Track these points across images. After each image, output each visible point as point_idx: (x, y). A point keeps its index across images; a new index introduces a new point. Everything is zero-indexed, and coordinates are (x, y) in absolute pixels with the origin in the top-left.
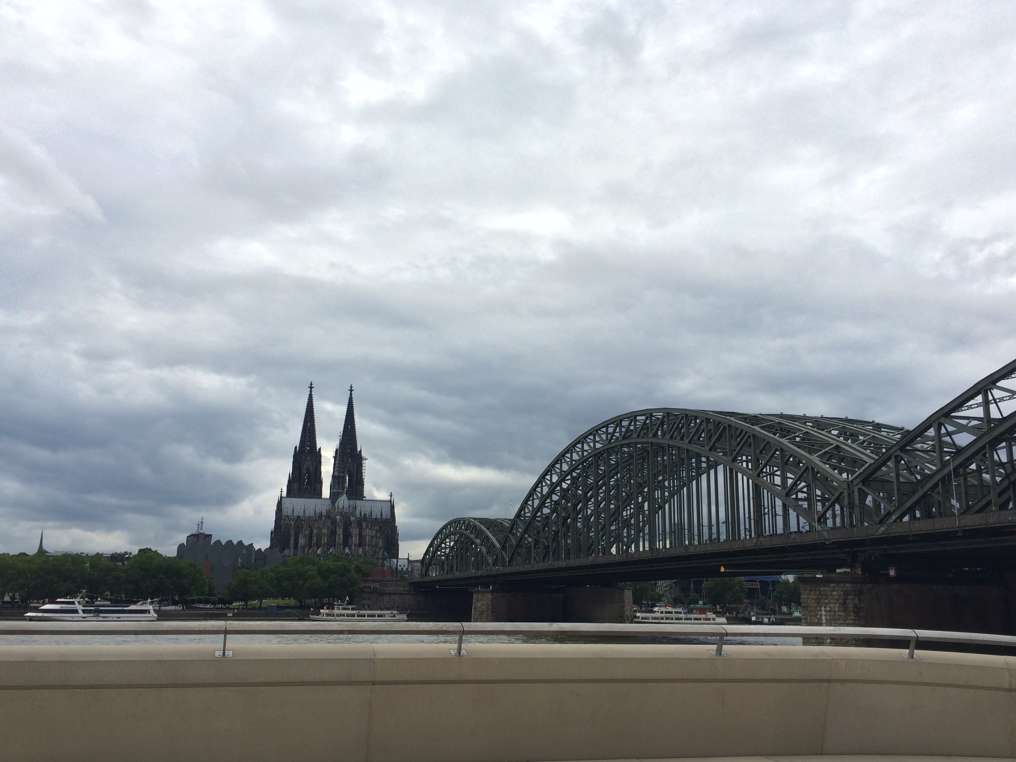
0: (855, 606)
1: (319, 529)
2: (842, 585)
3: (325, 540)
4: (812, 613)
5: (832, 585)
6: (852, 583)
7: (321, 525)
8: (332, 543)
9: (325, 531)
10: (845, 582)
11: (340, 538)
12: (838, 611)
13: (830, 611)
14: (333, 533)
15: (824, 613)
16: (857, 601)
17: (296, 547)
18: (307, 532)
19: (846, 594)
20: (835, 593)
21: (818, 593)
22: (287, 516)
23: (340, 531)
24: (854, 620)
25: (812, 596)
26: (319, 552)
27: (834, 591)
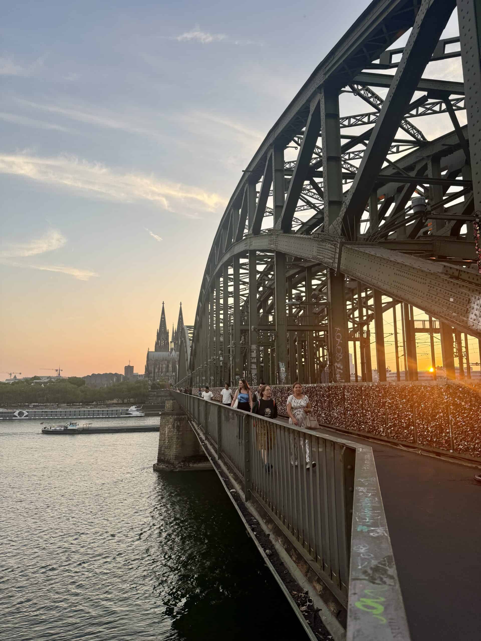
0: (178, 426)
1: (162, 365)
2: (174, 416)
3: (164, 370)
4: (163, 429)
5: (170, 416)
6: (176, 415)
7: (163, 363)
8: (167, 371)
9: (164, 366)
10: (175, 415)
11: (170, 369)
12: (172, 428)
13: (169, 428)
14: (168, 366)
15: (167, 429)
16: (179, 424)
17: (154, 373)
18: (158, 366)
19: (175, 420)
20: (171, 420)
21: (166, 419)
22: (151, 360)
23: (170, 366)
24: (176, 432)
25: (164, 421)
26: (162, 375)
27: (171, 419)
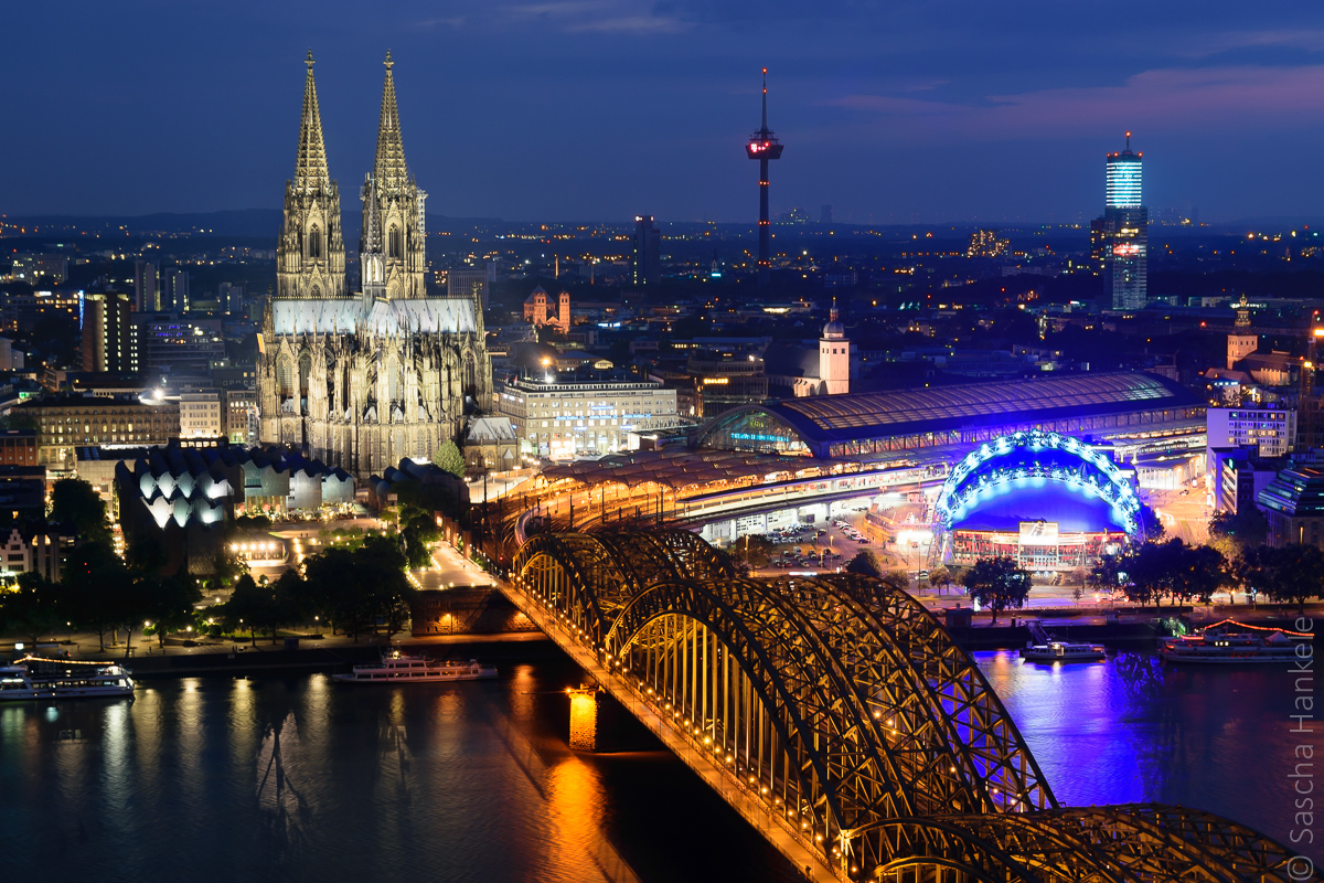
1: (346, 372)
3: (357, 395)
7: (348, 366)
9: (356, 378)
11: (383, 392)
14: (371, 380)
17: (304, 396)
18: (324, 376)
22: (285, 335)
23: (383, 379)
26: (347, 415)
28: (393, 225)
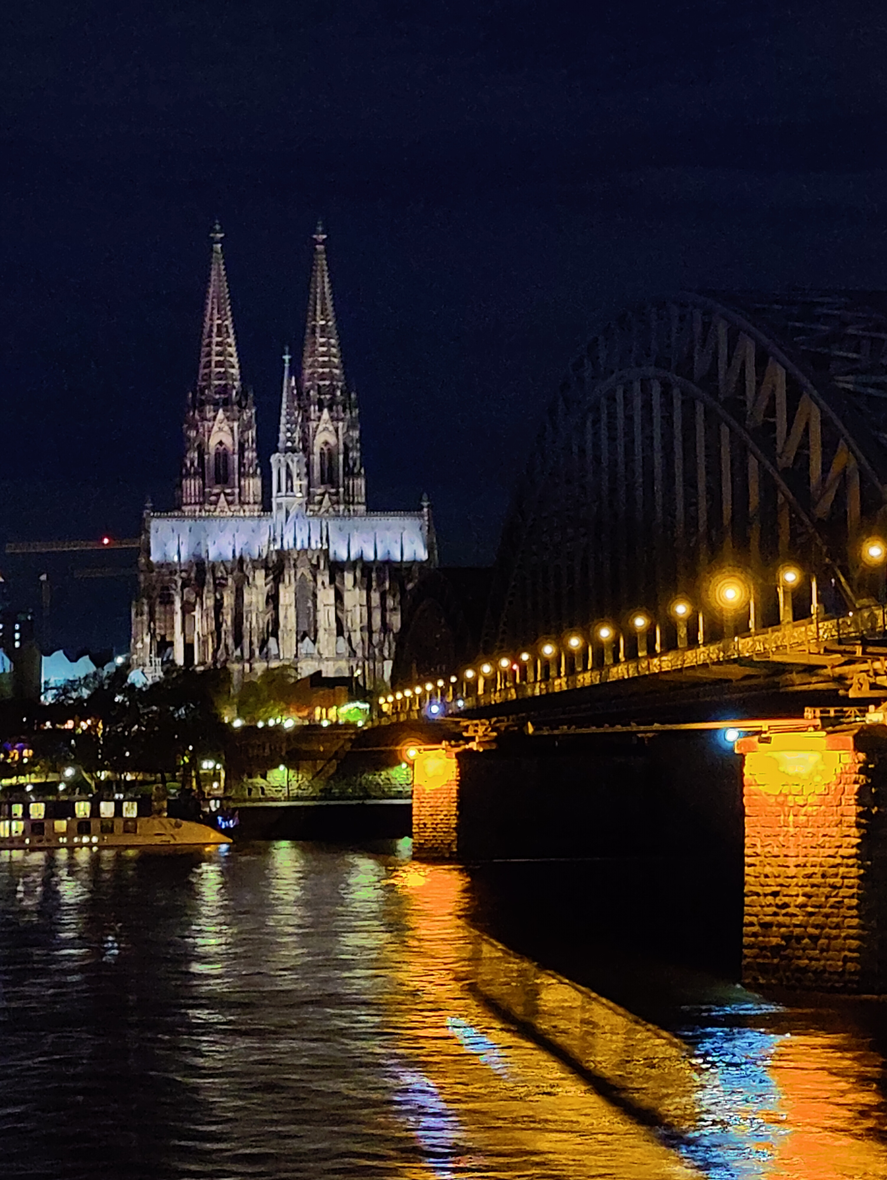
3: (251, 621)
8: (270, 628)
9: (250, 598)
11: (287, 615)
17: (188, 641)
18: (211, 603)
22: (165, 563)
23: (287, 598)
26: (239, 650)
28: (326, 443)
